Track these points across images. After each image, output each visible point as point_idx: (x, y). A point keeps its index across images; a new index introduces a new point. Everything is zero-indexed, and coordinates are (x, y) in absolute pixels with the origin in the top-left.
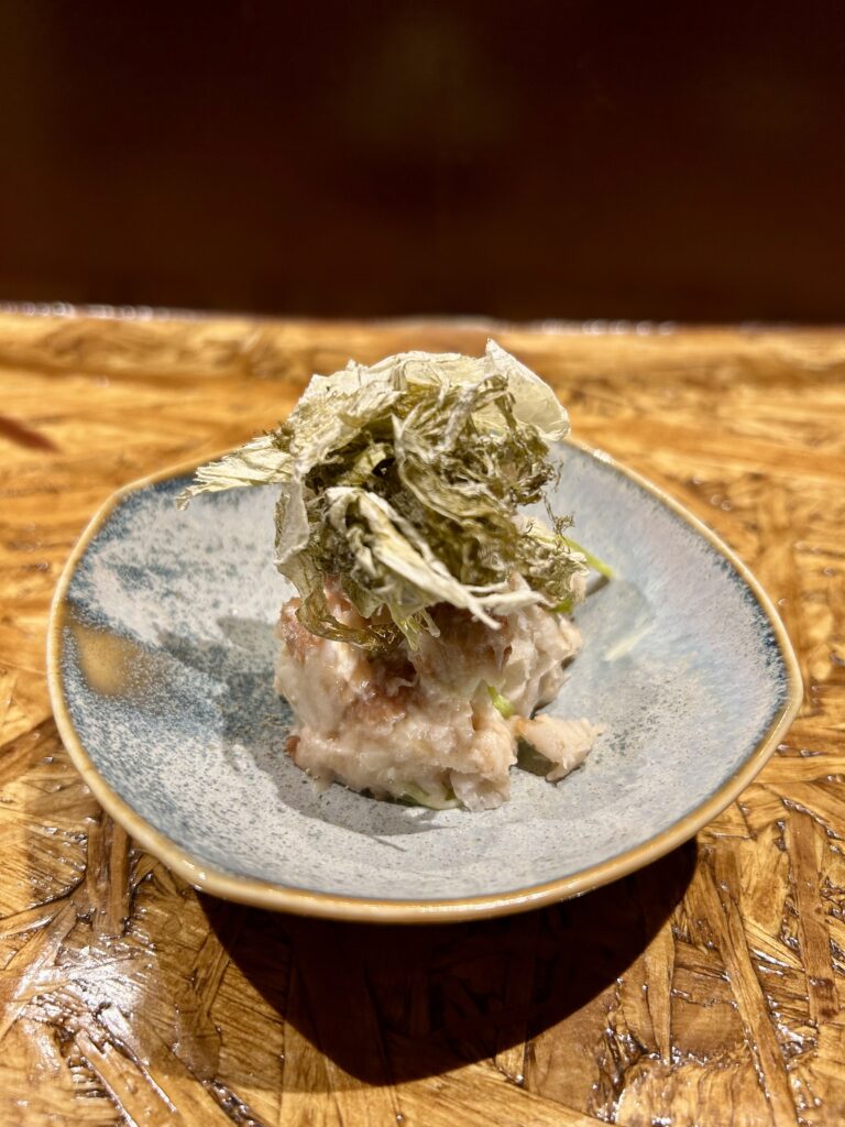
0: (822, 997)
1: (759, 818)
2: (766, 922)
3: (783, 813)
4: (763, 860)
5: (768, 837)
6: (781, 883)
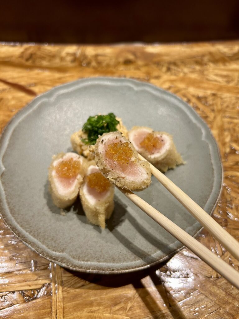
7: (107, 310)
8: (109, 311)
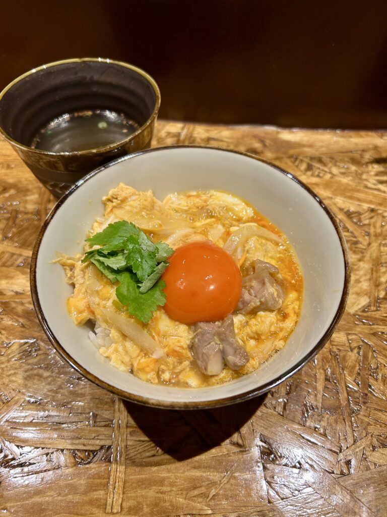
0: (364, 398)
1: (354, 345)
2: (351, 376)
3: (361, 343)
4: (353, 358)
5: (356, 351)
6: (358, 365)
7: (182, 494)
8: (184, 496)
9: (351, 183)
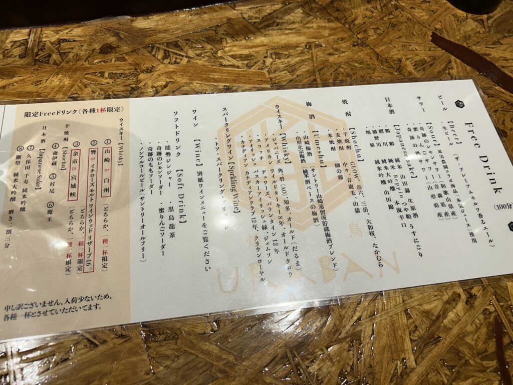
9: (207, 63)
